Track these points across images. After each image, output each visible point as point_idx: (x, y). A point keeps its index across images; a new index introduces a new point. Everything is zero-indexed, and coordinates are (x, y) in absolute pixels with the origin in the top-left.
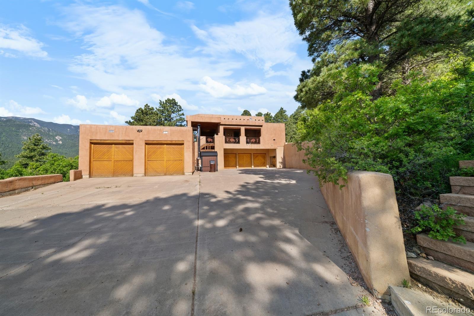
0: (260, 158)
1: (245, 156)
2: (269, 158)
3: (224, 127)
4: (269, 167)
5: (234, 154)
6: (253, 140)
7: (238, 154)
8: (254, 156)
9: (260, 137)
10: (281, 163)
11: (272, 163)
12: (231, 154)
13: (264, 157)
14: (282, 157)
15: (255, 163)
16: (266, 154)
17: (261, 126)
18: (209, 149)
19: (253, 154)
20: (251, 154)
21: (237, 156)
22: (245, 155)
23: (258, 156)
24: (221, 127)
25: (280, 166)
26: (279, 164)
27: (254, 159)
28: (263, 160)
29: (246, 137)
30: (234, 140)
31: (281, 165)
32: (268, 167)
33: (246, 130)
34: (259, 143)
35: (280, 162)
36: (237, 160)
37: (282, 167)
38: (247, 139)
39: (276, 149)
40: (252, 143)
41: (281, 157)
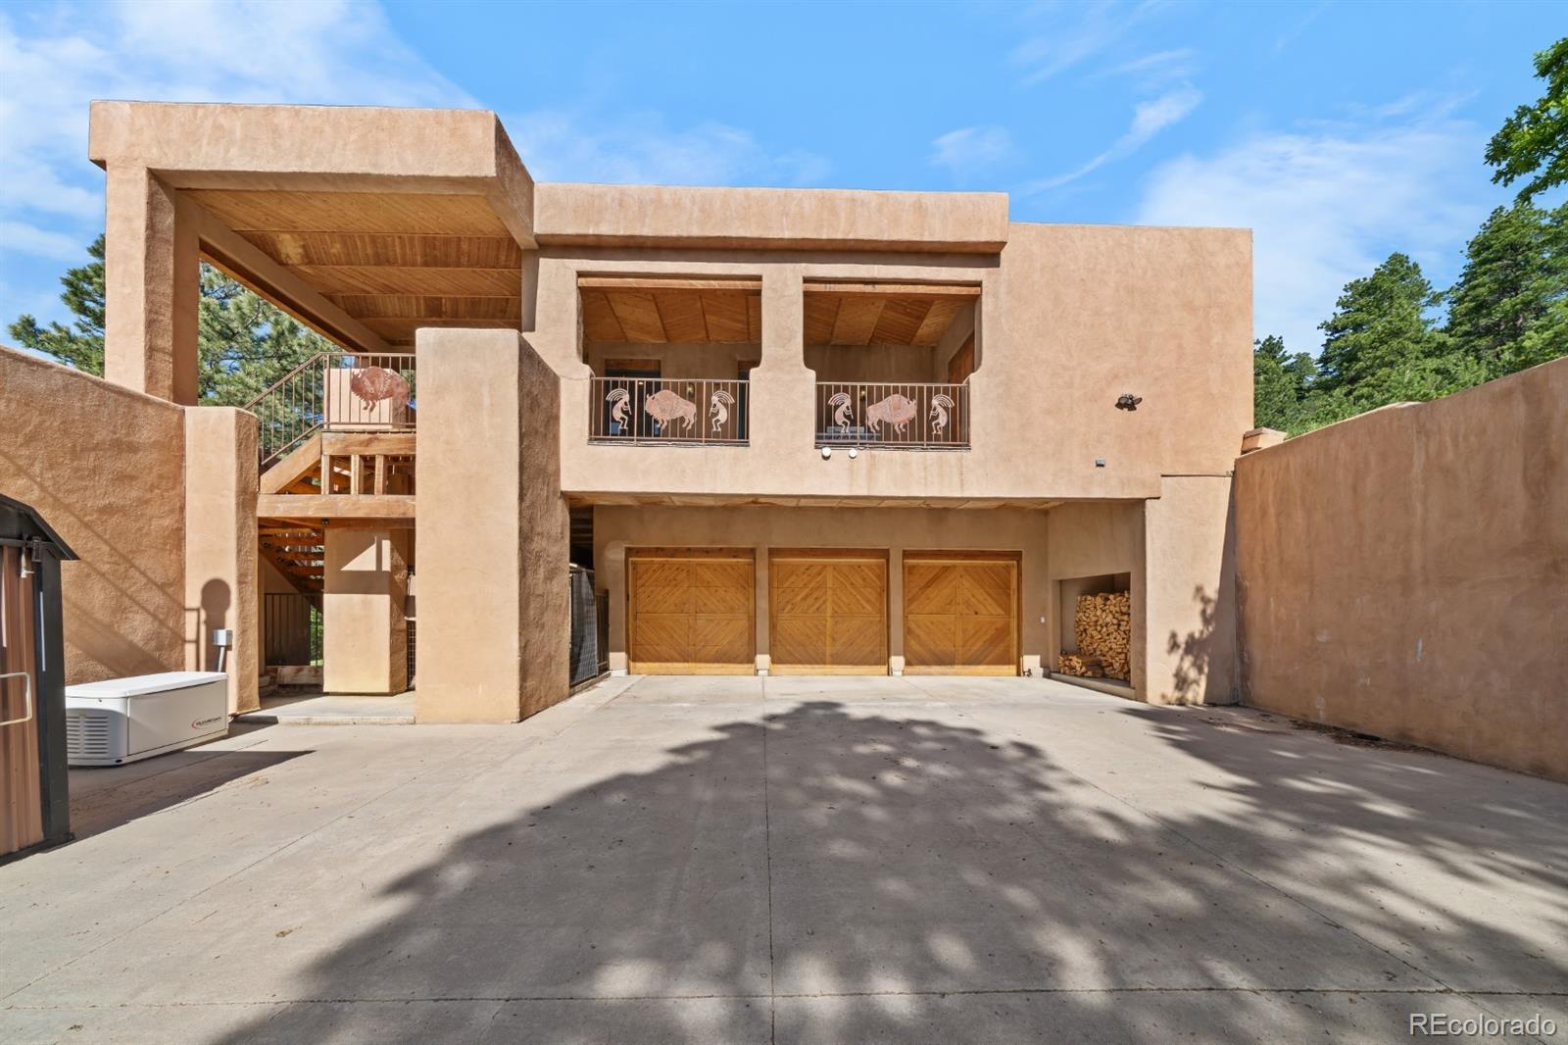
0: (966, 589)
1: (829, 574)
2: (1050, 597)
3: (581, 274)
4: (1047, 676)
5: (735, 553)
6: (894, 409)
7: (773, 552)
8: (908, 571)
9: (974, 379)
10: (1193, 646)
11: (1071, 639)
12: (707, 552)
13: (1004, 589)
14: (1212, 590)
15: (918, 631)
16: (1017, 556)
17: (988, 255)
18: (367, 488)
19: (906, 554)
20: (885, 554)
21: (762, 574)
22: (835, 567)
23: (946, 568)
24: (547, 265)
25: (1182, 682)
26: (1175, 659)
27: (908, 601)
28: (990, 610)
29: (812, 374)
30: (687, 410)
31: (1193, 674)
32: (1038, 671)
33: (819, 306)
34: (956, 435)
35: (1182, 639)
36: (763, 604)
37: (1198, 692)
38: (822, 395)
39: (1140, 503)
40: (886, 436)
41: (1199, 589)
